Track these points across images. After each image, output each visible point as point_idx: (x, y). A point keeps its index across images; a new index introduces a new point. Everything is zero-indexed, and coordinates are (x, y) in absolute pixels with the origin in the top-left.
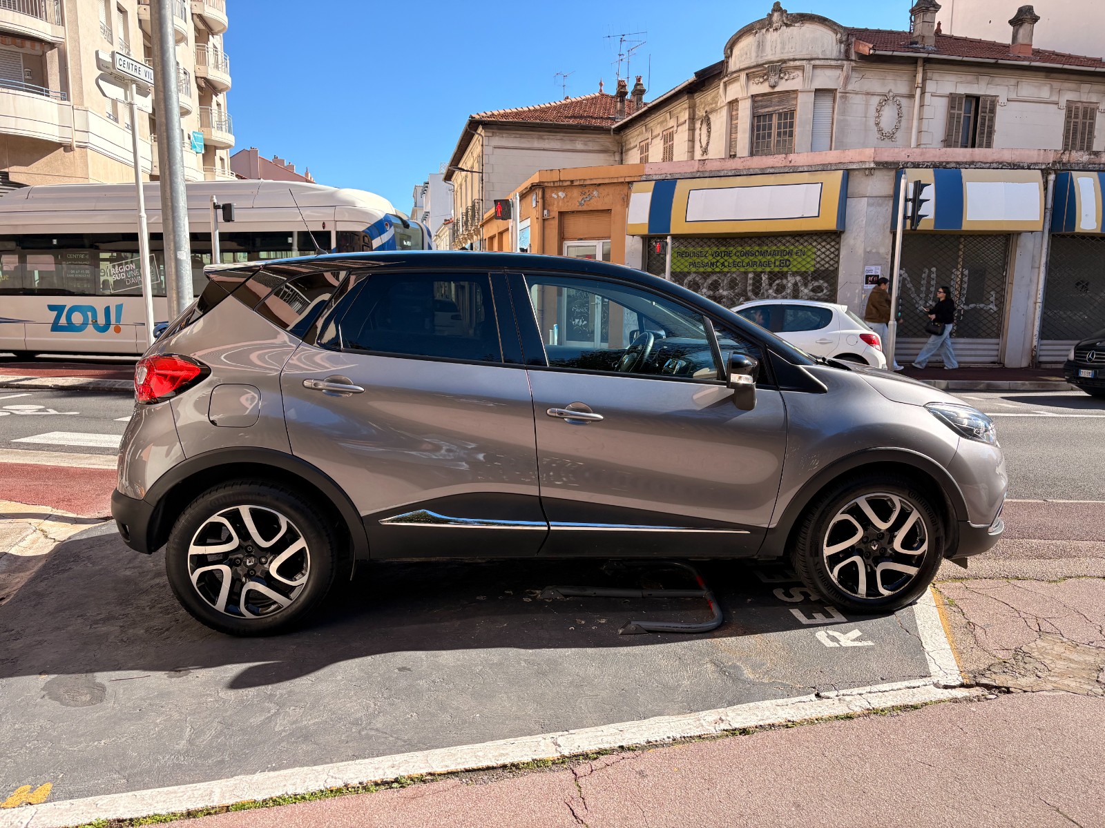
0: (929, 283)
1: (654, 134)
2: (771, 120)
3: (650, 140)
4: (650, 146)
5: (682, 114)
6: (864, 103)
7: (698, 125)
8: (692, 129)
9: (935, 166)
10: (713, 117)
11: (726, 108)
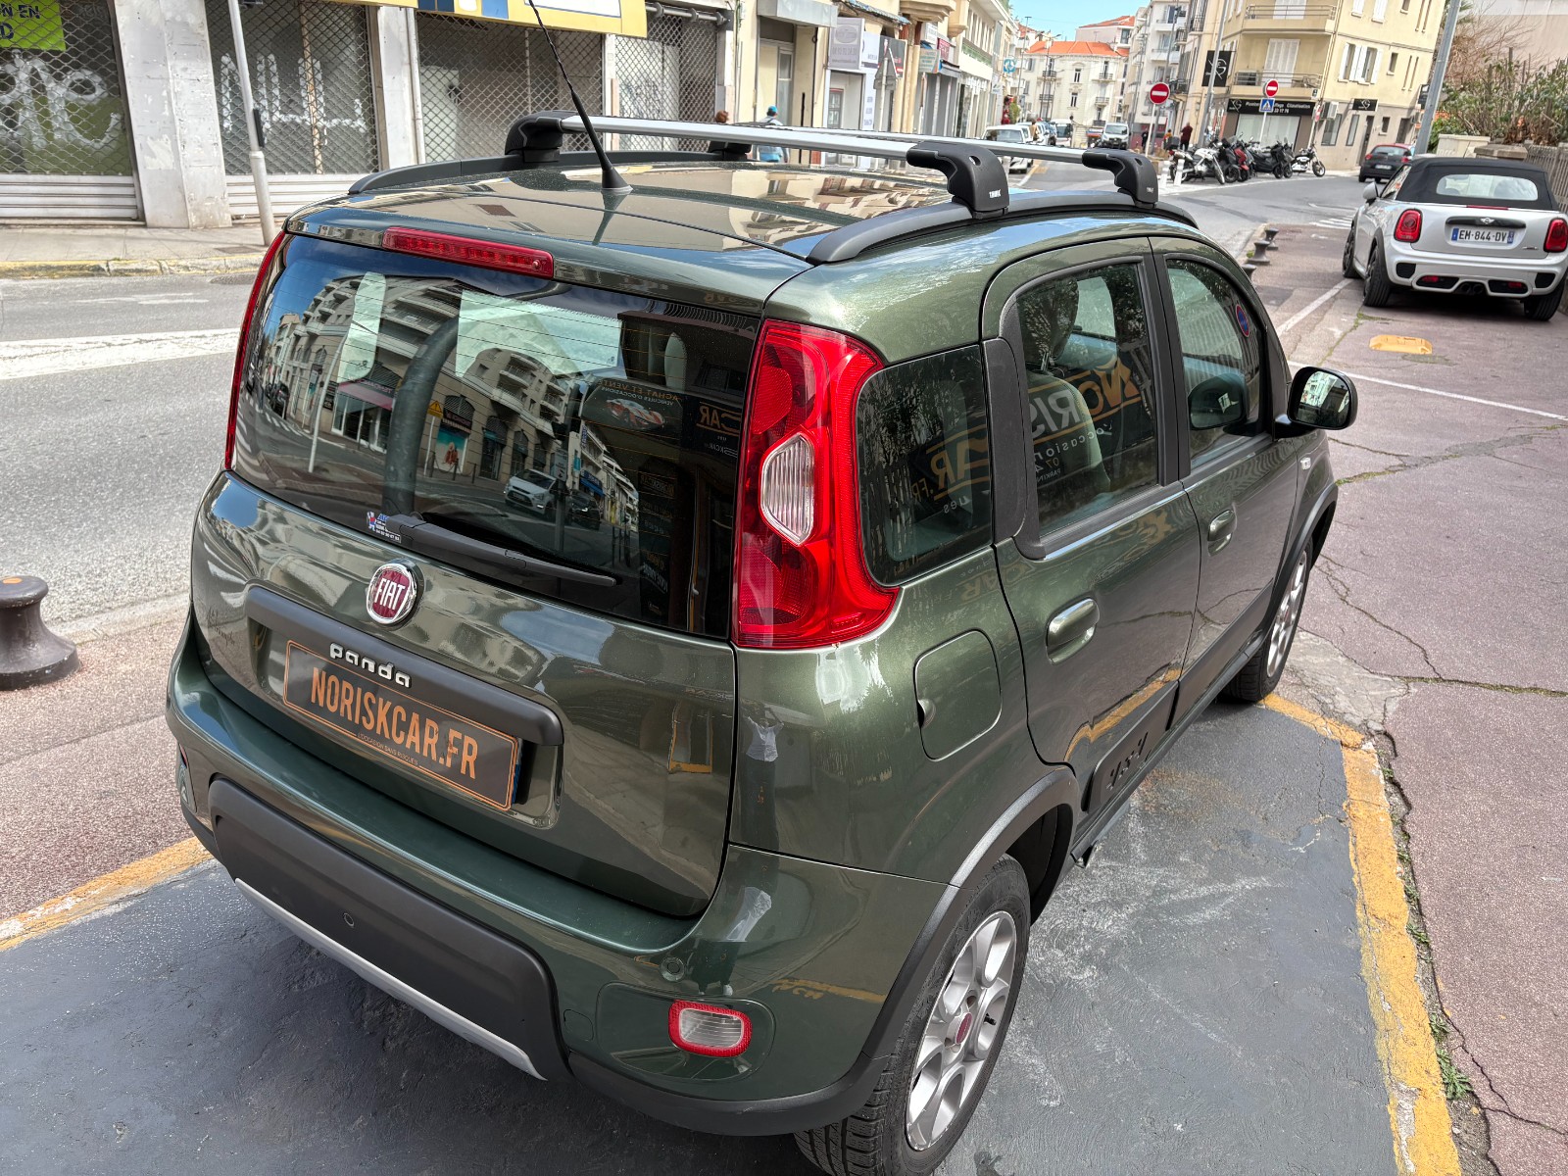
0: (268, 80)
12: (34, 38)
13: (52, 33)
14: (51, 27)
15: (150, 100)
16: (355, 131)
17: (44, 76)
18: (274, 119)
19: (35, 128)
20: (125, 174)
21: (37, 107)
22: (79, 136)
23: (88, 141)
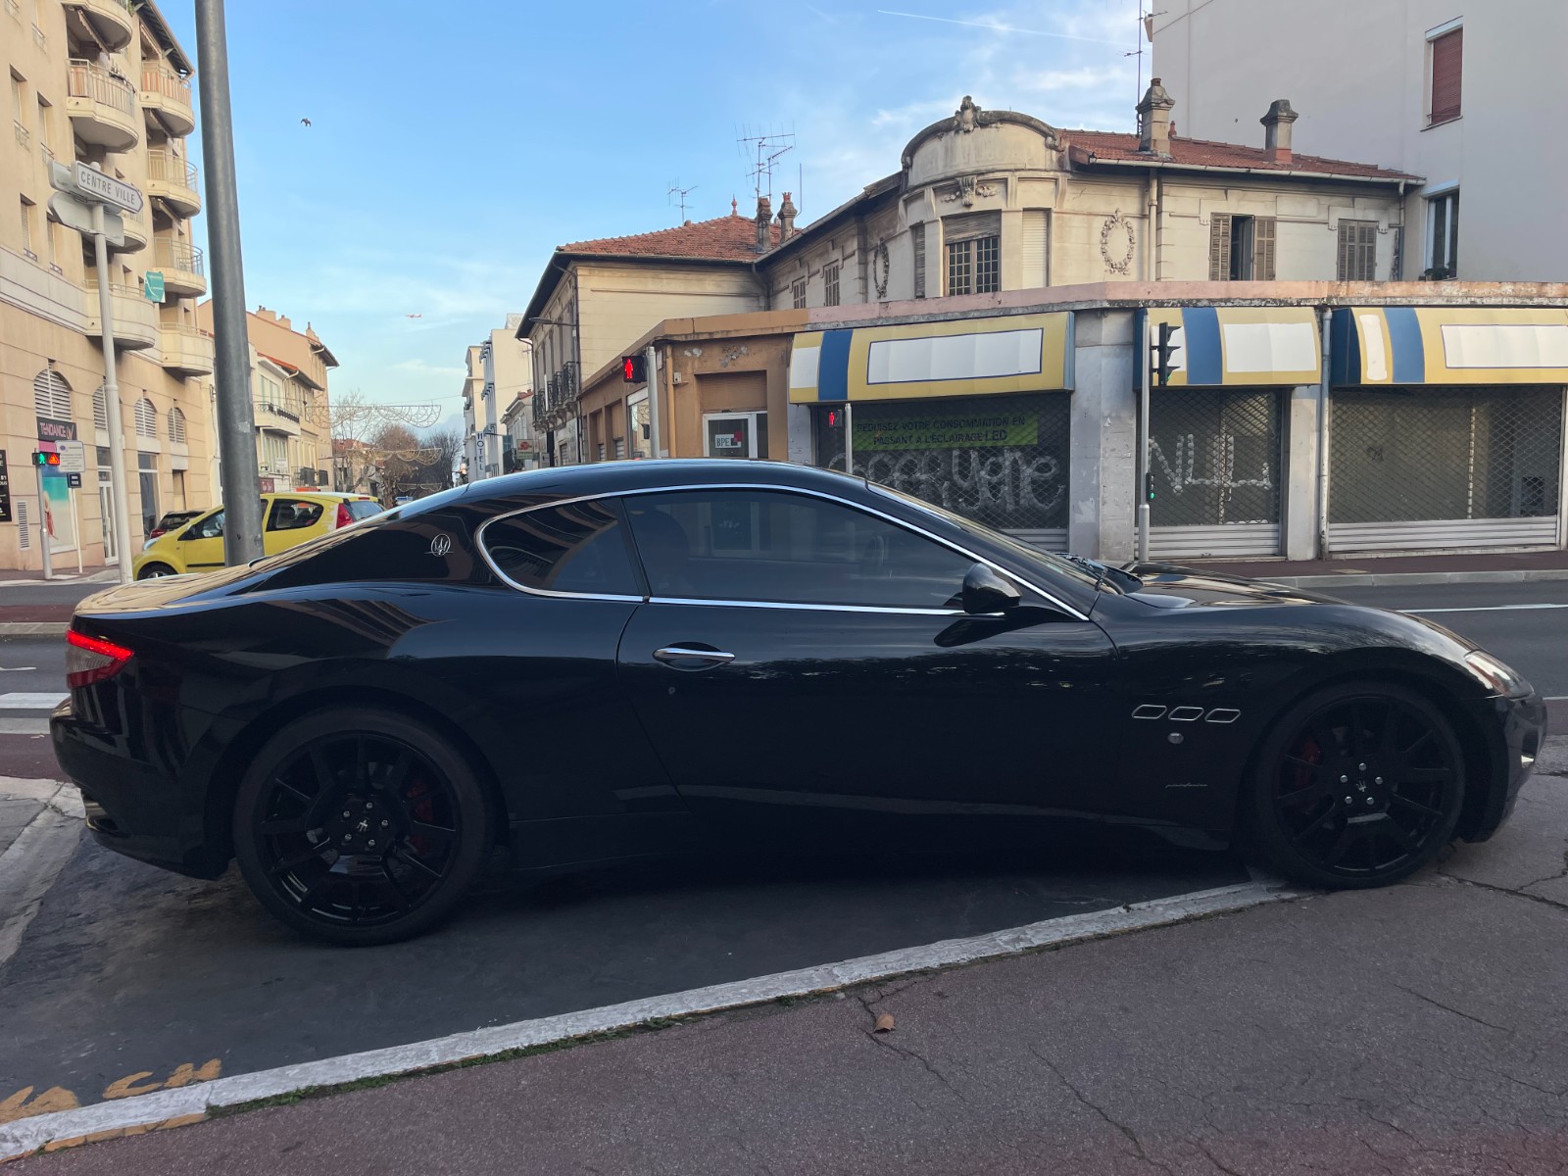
0: (1185, 453)
1: (813, 270)
3: (806, 279)
4: (806, 287)
5: (849, 243)
6: (1085, 225)
7: (871, 257)
8: (864, 263)
9: (1183, 304)
10: (891, 247)
11: (909, 234)
12: (1018, 438)
13: (1030, 433)
14: (1029, 430)
15: (1084, 474)
16: (1260, 489)
17: (1020, 462)
18: (1186, 483)
19: (1009, 499)
20: (1062, 527)
21: (1013, 483)
22: (1036, 501)
23: (1040, 505)
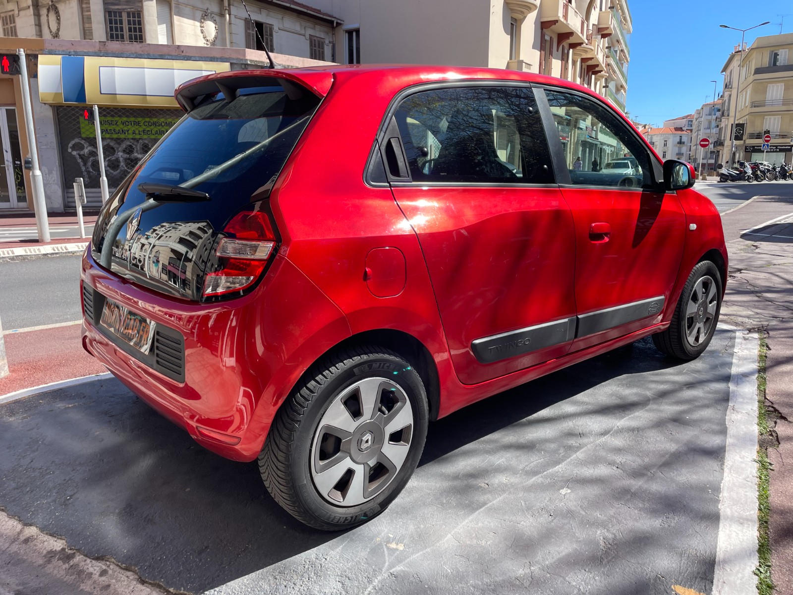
2: (121, 16)
6: (192, 14)
7: (44, 12)
8: (37, 15)
10: (61, 7)
